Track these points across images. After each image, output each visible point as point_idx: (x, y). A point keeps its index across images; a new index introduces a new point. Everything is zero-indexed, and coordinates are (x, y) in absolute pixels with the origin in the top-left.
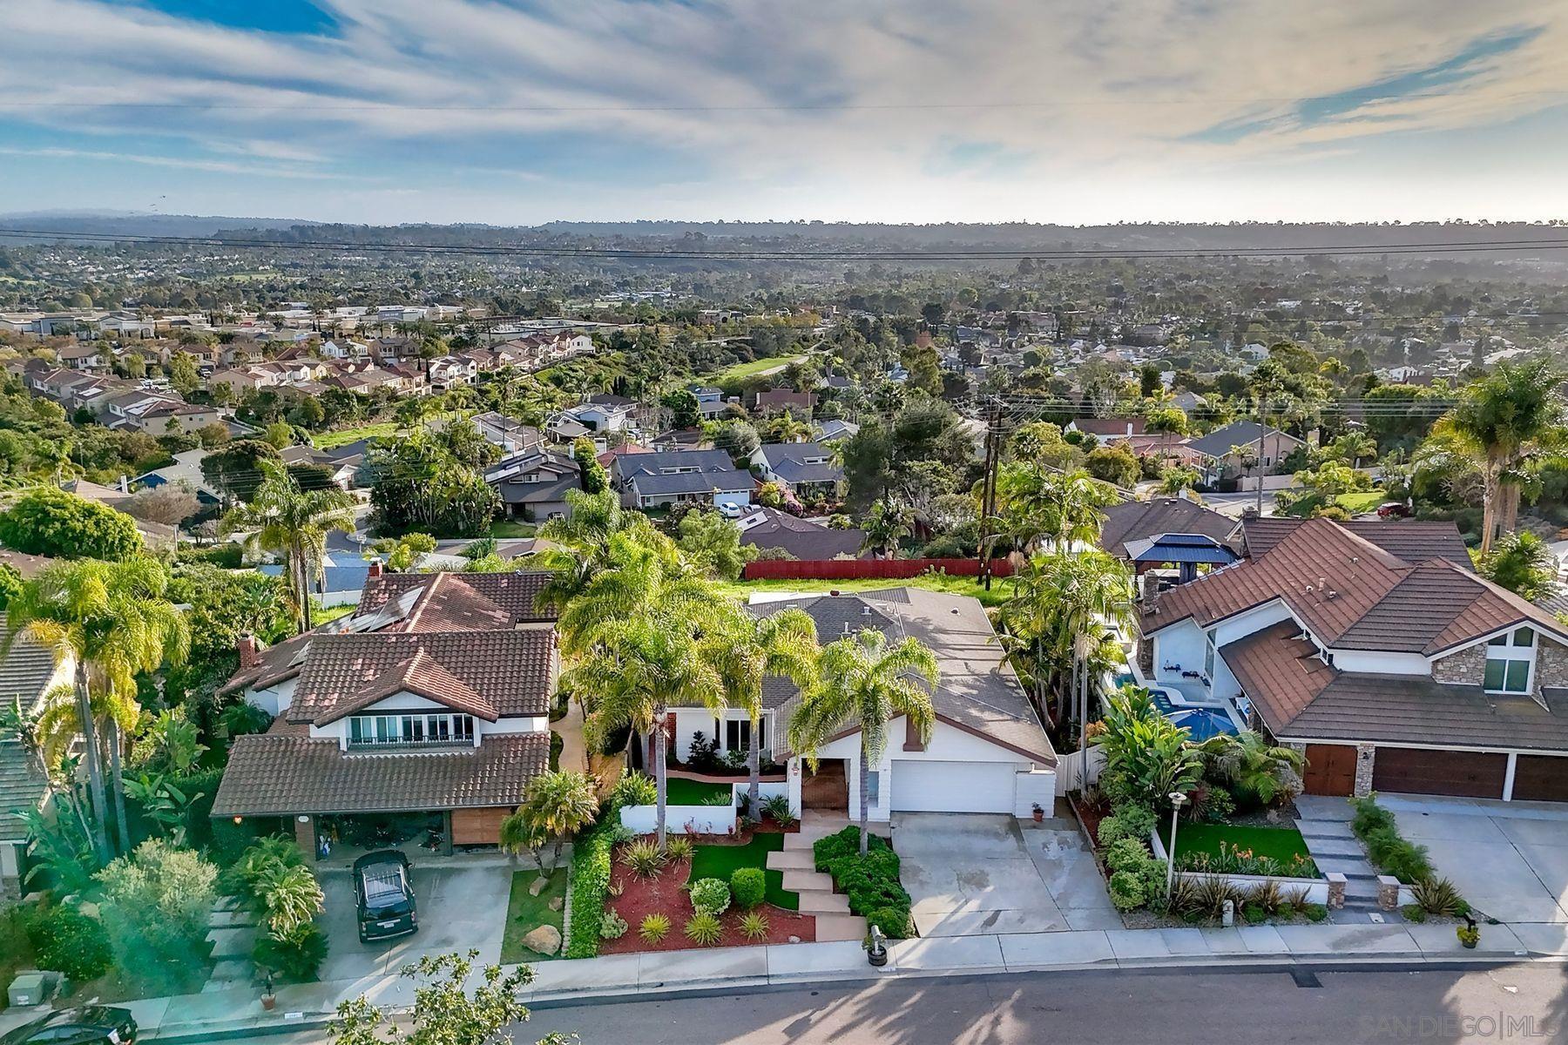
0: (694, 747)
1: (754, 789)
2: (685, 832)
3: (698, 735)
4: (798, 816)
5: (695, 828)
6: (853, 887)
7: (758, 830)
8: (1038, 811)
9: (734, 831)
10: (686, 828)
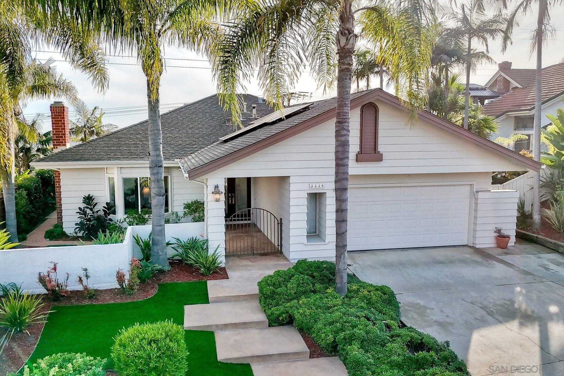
0: (82, 212)
1: (158, 232)
2: (43, 291)
3: (89, 200)
4: (222, 260)
5: (59, 277)
6: (350, 340)
7: (167, 280)
8: (501, 238)
9: (127, 277)
10: (42, 280)
